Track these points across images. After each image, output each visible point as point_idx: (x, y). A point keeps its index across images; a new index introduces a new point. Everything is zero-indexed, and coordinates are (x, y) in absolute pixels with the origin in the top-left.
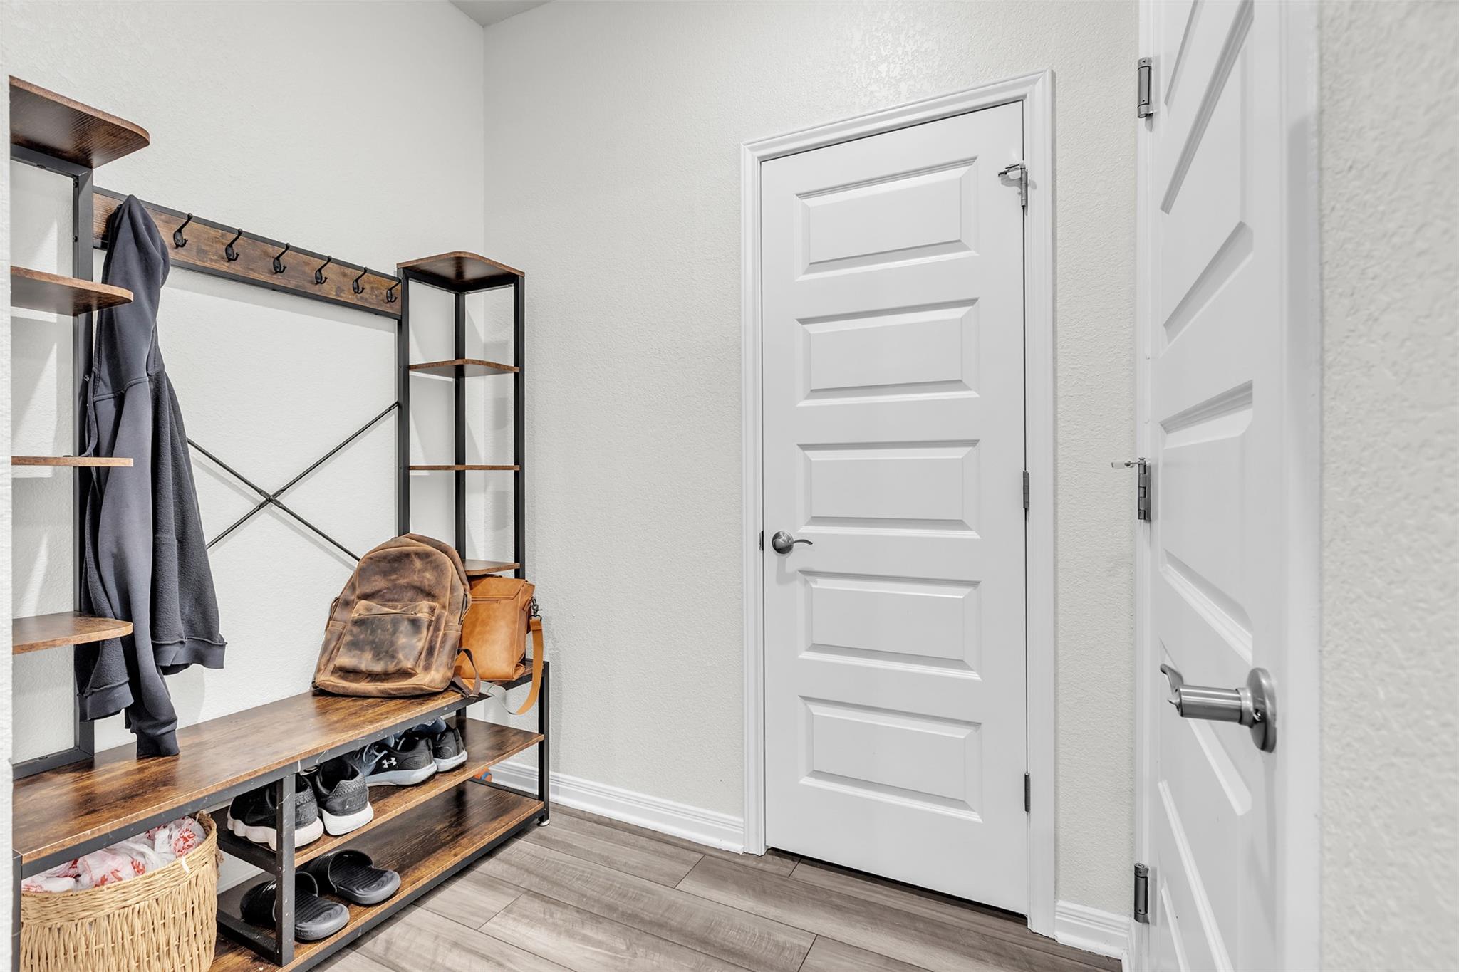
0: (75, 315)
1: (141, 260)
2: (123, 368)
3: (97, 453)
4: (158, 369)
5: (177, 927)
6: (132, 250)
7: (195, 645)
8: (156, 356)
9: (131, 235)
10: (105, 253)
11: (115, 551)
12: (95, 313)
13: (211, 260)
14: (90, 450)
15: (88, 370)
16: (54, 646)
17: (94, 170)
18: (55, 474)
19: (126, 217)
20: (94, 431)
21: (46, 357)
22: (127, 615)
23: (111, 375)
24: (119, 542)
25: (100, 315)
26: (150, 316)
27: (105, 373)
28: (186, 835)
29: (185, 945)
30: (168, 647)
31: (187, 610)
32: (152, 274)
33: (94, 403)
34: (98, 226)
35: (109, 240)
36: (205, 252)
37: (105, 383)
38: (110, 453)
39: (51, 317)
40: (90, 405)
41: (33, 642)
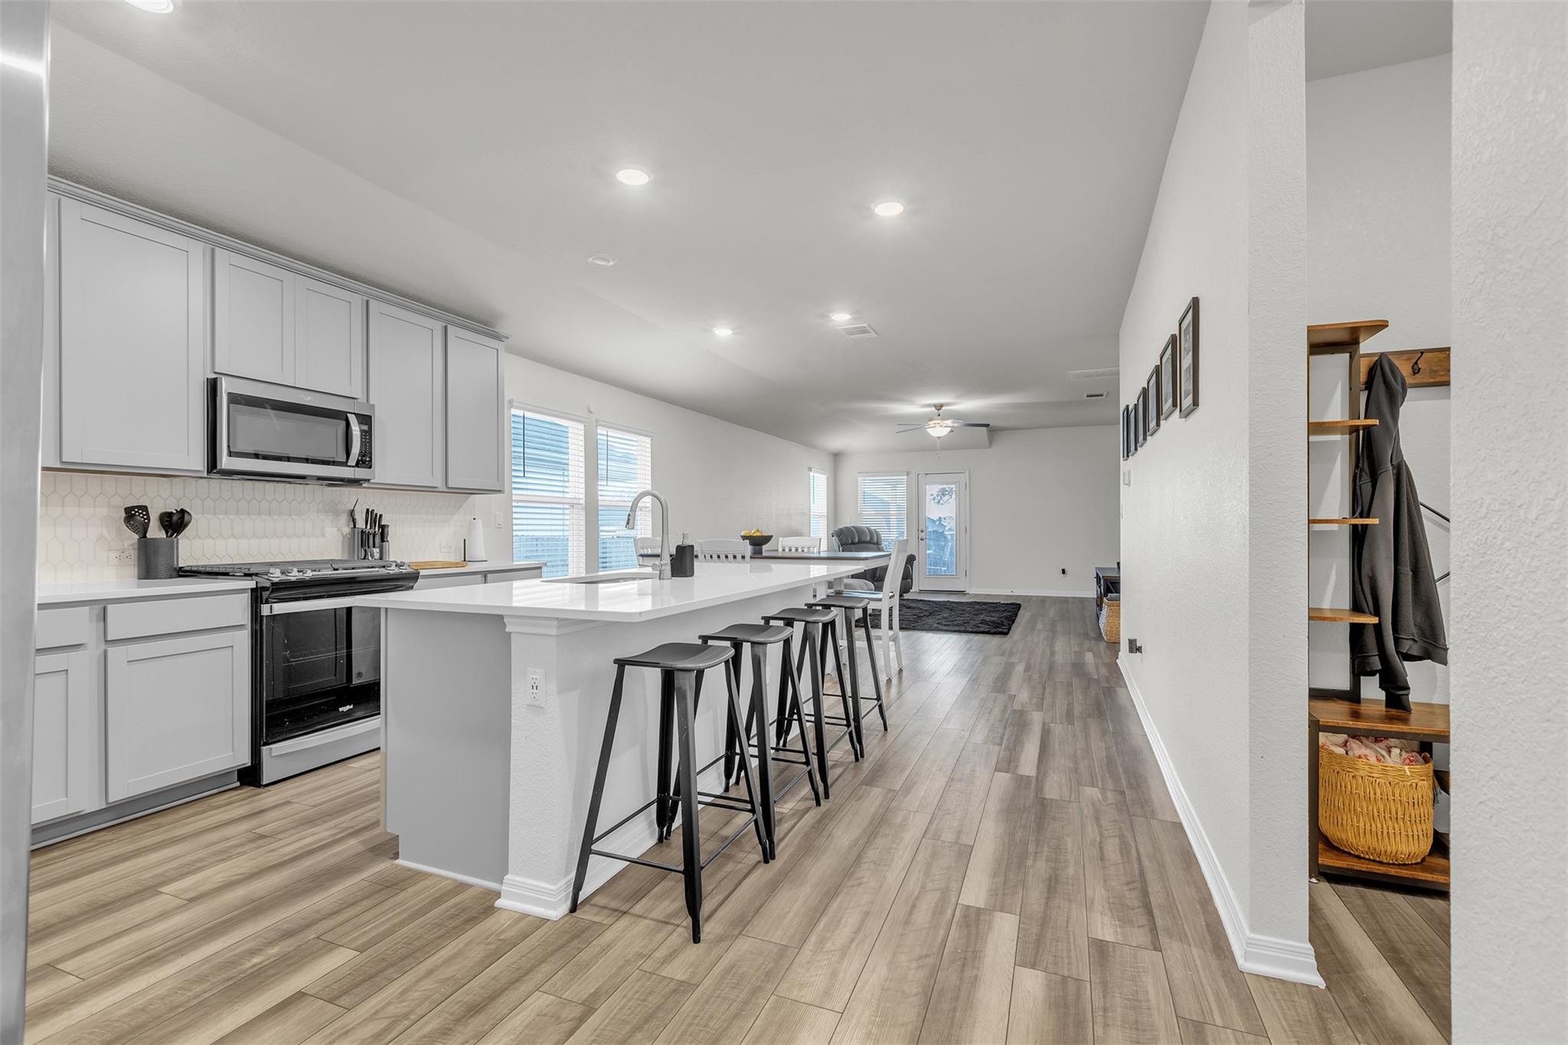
0: (1350, 434)
1: (1387, 392)
2: (1376, 463)
3: (1361, 516)
4: (1399, 460)
5: (1403, 807)
6: (1382, 387)
7: (1426, 645)
8: (1397, 451)
9: (1381, 379)
10: (1367, 392)
11: (1370, 575)
12: (1361, 432)
13: (1441, 375)
14: (1357, 514)
15: (1357, 466)
16: (1335, 620)
17: (1361, 344)
18: (1340, 527)
19: (1379, 368)
20: (1360, 502)
21: (1335, 461)
22: (1377, 612)
23: (1369, 468)
24: (1372, 570)
25: (1363, 432)
26: (1392, 428)
27: (1366, 467)
28: (1412, 758)
29: (1408, 822)
30: (1405, 641)
31: (1419, 620)
32: (1394, 400)
33: (1360, 485)
34: (1363, 377)
35: (1369, 385)
36: (1437, 371)
37: (1366, 474)
38: (1368, 516)
39: (1338, 437)
40: (1358, 487)
41: (1326, 616)
